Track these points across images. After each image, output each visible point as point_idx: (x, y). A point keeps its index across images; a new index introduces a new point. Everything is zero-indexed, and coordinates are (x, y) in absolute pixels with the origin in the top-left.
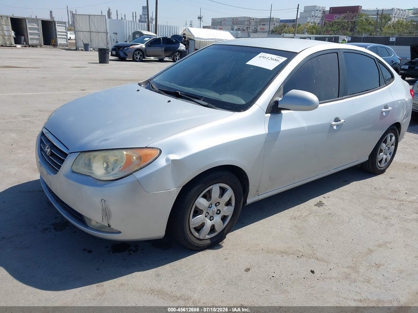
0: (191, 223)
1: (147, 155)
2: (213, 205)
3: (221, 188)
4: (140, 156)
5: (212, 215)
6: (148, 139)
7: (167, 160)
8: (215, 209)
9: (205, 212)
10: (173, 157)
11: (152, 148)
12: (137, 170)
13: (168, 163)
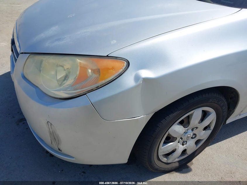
0: (160, 151)
1: (107, 69)
2: (190, 131)
3: (203, 111)
4: (99, 69)
5: (186, 140)
6: (112, 43)
7: (137, 78)
8: (191, 134)
9: (178, 139)
10: (145, 74)
11: (116, 58)
12: (92, 90)
13: (138, 83)
